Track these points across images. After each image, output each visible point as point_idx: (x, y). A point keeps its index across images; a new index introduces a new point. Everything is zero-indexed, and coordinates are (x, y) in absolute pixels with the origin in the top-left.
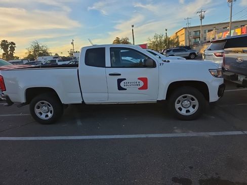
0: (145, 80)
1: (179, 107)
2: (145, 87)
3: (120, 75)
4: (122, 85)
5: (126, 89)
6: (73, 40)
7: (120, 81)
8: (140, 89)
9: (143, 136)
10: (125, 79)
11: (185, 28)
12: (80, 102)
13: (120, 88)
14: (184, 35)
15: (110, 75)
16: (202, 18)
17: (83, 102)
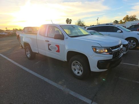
1: (74, 68)
3: (49, 41)
5: (51, 50)
6: (98, 18)
7: (49, 45)
8: (56, 51)
13: (49, 49)
15: (45, 41)
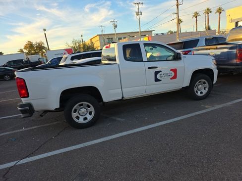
0: (175, 71)
2: (175, 77)
3: (157, 67)
4: (158, 76)
5: (161, 80)
7: (156, 73)
8: (171, 79)
9: (193, 114)
10: (161, 71)
11: (99, 35)
12: (120, 98)
13: (157, 80)
14: (99, 41)
15: (149, 68)
16: (116, 27)
17: (123, 97)
